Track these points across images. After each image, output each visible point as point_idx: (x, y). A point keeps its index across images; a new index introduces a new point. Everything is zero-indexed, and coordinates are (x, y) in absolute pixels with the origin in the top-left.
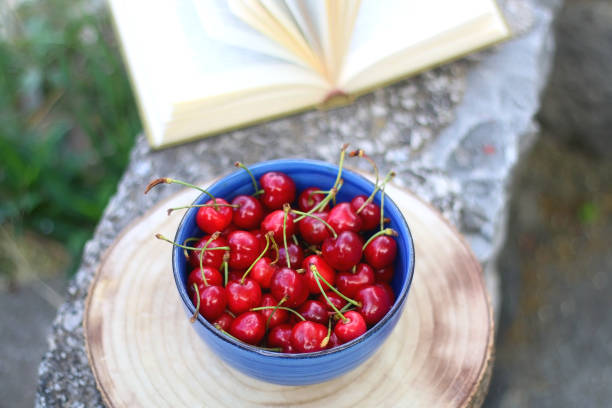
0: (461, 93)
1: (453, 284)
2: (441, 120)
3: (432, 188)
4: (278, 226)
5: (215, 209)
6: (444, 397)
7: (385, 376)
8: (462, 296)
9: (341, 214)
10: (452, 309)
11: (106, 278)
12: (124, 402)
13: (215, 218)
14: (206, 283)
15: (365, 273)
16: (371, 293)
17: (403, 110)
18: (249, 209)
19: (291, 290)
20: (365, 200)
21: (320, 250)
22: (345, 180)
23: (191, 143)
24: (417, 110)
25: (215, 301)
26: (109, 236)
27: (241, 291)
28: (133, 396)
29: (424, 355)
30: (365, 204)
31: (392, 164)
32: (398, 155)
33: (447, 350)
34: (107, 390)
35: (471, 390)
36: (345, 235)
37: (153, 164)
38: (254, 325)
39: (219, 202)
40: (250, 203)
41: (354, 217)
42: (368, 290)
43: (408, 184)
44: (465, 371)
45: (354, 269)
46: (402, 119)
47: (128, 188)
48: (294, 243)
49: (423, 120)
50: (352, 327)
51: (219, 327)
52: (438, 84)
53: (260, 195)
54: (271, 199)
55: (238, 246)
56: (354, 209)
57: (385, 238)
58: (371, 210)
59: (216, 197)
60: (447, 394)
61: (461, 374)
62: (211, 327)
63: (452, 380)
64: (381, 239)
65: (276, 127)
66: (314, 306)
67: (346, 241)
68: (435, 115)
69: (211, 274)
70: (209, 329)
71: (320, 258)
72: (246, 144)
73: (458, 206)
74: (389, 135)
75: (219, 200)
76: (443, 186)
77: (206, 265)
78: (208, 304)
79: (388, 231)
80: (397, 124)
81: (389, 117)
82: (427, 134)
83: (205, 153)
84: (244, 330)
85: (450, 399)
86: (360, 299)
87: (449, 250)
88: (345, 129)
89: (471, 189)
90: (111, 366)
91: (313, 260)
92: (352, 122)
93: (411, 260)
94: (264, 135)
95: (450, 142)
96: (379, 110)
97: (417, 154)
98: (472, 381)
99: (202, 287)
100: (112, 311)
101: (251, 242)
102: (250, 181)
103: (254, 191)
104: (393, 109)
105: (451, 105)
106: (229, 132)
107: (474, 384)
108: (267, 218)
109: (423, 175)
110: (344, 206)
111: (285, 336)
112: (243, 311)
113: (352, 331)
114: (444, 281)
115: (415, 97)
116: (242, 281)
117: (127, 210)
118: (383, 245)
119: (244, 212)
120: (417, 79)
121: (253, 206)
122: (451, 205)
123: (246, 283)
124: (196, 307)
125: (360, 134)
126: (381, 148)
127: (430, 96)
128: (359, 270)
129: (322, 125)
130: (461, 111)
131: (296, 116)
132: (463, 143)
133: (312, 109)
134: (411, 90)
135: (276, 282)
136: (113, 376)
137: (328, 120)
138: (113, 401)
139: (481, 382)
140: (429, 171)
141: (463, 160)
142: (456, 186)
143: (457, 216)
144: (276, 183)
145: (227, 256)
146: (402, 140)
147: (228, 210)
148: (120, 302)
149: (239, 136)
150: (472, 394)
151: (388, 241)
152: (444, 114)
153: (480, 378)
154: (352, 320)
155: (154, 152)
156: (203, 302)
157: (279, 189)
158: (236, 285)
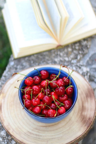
0: (90, 45)
1: (87, 96)
2: (85, 52)
3: (82, 70)
4: (44, 84)
5: (29, 80)
6: (84, 125)
7: (70, 120)
8: (89, 99)
9: (60, 82)
10: (86, 103)
11: (3, 93)
12: (7, 125)
13: (29, 82)
14: (27, 99)
15: (66, 97)
16: (67, 102)
17: (76, 49)
18: (37, 80)
19: (47, 101)
20: (66, 78)
21: (55, 90)
22: (61, 72)
23: (24, 57)
24: (79, 50)
25: (29, 104)
26: (4, 81)
27: (35, 101)
28: (9, 124)
29: (80, 114)
30: (66, 79)
31: (73, 64)
32: (74, 61)
33: (85, 113)
34: (3, 122)
35: (91, 123)
36: (61, 87)
37: (15, 62)
38: (38, 110)
39: (30, 78)
40: (38, 78)
41: (63, 83)
42: (66, 101)
43: (77, 69)
44: (89, 119)
45: (63, 95)
46: (75, 52)
47: (9, 68)
48: (48, 89)
49: (80, 52)
50: (62, 111)
51: (29, 110)
52: (84, 43)
53: (40, 76)
54: (43, 77)
55: (35, 89)
56: (63, 80)
57: (71, 88)
58: (67, 80)
59: (29, 77)
60: (85, 124)
61: (88, 120)
62: (28, 110)
63: (86, 121)
64: (70, 88)
65: (45, 53)
66: (53, 105)
67: (61, 89)
68: (84, 51)
69: (28, 96)
70: (27, 111)
71: (54, 92)
72: (37, 58)
73: (88, 74)
74: (72, 56)
75: (30, 77)
76: (85, 69)
77: (27, 94)
78: (27, 104)
79: (71, 86)
80: (74, 53)
81: (72, 51)
82: (81, 56)
83: (27, 60)
84: (36, 111)
85: (85, 126)
86: (64, 103)
87: (86, 87)
88: (61, 54)
89: (92, 70)
90: (4, 116)
91: (53, 93)
92: (63, 52)
93: (77, 94)
94: (42, 55)
95: (87, 58)
96: (70, 49)
97: (79, 61)
98: (91, 121)
99: (26, 100)
100: (4, 102)
101: (38, 88)
102: (38, 72)
103: (39, 75)
104: (73, 49)
105: (87, 48)
106: (33, 55)
107: (92, 122)
108: (42, 82)
109: (80, 67)
110: (61, 80)
111: (46, 112)
112: (35, 106)
113: (62, 112)
114: (85, 95)
115: (79, 46)
116: (35, 98)
117: (8, 74)
118: (70, 89)
119: (36, 80)
120: (79, 42)
121: (38, 79)
122: (87, 74)
123: (36, 99)
124: (24, 105)
125: (65, 55)
126: (70, 59)
127: (82, 46)
128: (64, 96)
129: (56, 53)
130: (90, 50)
131: (50, 51)
132: (90, 58)
133: (53, 49)
134: (78, 44)
135: (44, 99)
136: (4, 118)
137: (57, 52)
138: (4, 125)
139: (93, 121)
140: (82, 66)
141: (90, 62)
142: (88, 69)
143: (88, 77)
144: (44, 73)
145: (32, 92)
146: (75, 57)
147: (32, 80)
148: (6, 99)
149: (35, 56)
150: (91, 124)
151: (71, 89)
152: (86, 51)
153: (93, 120)
154: (62, 109)
155: (15, 59)
156: (26, 104)
157: (45, 75)
158: (34, 100)
